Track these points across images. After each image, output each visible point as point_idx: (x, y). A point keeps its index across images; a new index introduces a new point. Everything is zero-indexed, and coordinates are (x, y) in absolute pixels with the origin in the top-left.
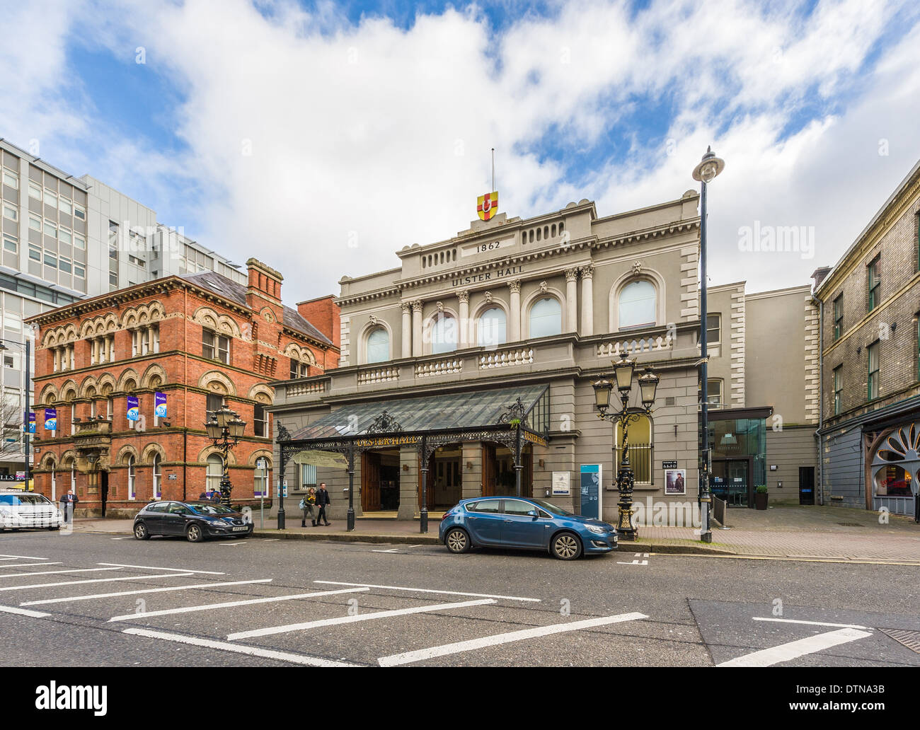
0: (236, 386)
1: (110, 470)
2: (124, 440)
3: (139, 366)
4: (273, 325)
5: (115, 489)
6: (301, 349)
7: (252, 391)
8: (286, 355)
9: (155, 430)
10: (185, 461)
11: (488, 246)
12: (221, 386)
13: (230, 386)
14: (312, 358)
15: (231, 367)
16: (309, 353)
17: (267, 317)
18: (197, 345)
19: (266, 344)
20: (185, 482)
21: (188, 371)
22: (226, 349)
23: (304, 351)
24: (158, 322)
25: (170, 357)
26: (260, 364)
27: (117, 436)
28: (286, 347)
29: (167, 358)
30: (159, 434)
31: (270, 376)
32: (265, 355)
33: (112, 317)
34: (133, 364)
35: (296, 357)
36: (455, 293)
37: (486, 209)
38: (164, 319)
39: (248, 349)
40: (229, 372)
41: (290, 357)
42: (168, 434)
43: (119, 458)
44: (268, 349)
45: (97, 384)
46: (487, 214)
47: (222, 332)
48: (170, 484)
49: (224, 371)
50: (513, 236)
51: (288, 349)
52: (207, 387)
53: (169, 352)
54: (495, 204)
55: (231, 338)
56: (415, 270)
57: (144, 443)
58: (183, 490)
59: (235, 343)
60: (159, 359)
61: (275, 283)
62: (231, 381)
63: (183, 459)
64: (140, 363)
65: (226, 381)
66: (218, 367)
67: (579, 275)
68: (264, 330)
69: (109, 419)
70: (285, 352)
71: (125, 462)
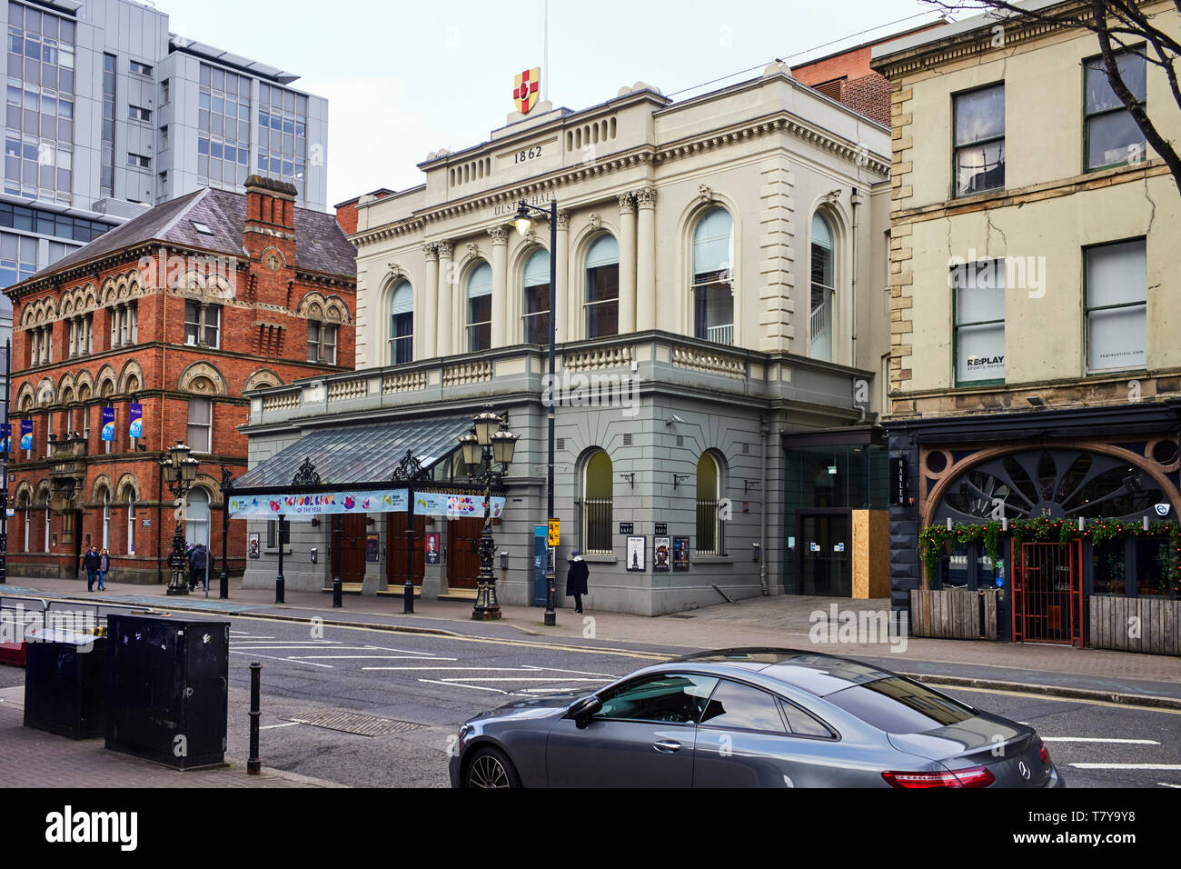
0: (227, 380)
1: (84, 510)
2: (100, 467)
3: (116, 361)
4: (280, 274)
5: (88, 536)
6: (325, 300)
7: (249, 384)
8: (301, 315)
9: (130, 456)
10: (160, 500)
11: (527, 152)
12: (208, 384)
13: (218, 382)
14: (344, 311)
15: (220, 353)
16: (339, 303)
17: (272, 263)
18: (178, 328)
19: (269, 306)
20: (160, 531)
21: (166, 368)
22: (216, 324)
23: (330, 302)
24: (137, 299)
25: (148, 351)
26: (261, 340)
27: (93, 461)
28: (301, 302)
29: (144, 351)
30: (134, 461)
31: (275, 356)
32: (268, 324)
33: (91, 290)
34: (110, 359)
35: (317, 317)
36: (485, 230)
37: (523, 97)
38: (142, 296)
39: (244, 319)
40: (218, 360)
41: (308, 317)
42: (143, 460)
43: (94, 493)
44: (272, 312)
45: (75, 384)
46: (526, 103)
47: (210, 301)
48: (143, 533)
49: (212, 359)
50: (556, 138)
51: (305, 305)
52: (190, 387)
53: (146, 344)
54: (535, 87)
55: (222, 307)
56: (441, 191)
57: (120, 473)
58: (157, 541)
59: (227, 313)
60: (136, 353)
61: (284, 204)
62: (220, 374)
63: (158, 498)
64: (118, 357)
65: (213, 375)
66: (203, 356)
67: (634, 202)
68: (266, 285)
69: (85, 437)
70: (299, 311)
71: (100, 499)
